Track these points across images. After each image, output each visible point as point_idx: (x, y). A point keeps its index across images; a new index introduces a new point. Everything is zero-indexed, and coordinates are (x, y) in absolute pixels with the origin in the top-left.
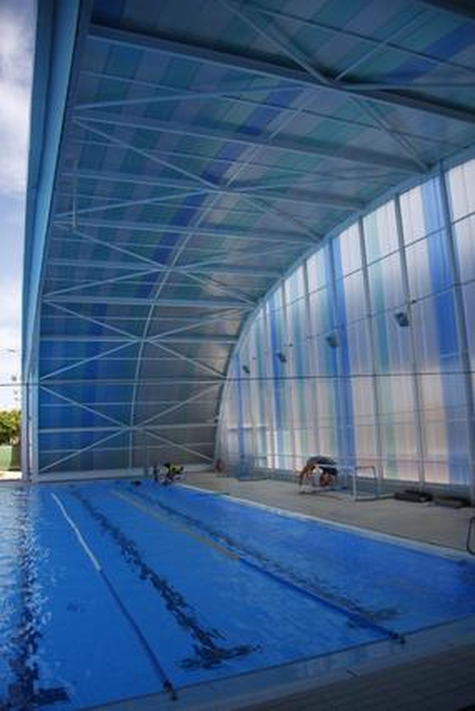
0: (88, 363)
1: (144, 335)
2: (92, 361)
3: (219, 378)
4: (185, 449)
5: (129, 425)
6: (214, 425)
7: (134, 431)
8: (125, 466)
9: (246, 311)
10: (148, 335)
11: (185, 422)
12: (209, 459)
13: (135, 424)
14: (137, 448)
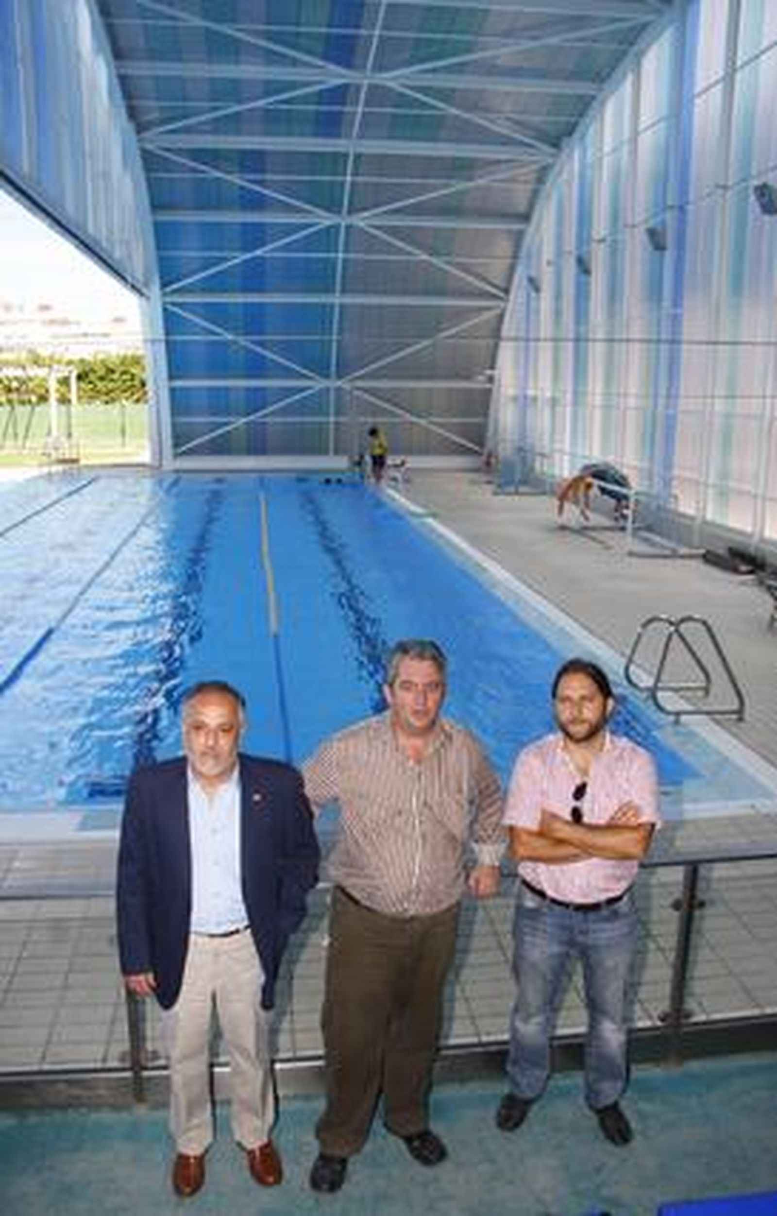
0: (246, 261)
1: (345, 209)
2: (253, 259)
3: (494, 297)
4: (433, 428)
5: (327, 377)
6: (488, 386)
7: (338, 390)
8: (322, 451)
9: (544, 164)
10: (350, 212)
11: (430, 377)
12: (476, 448)
13: (339, 377)
14: (342, 419)
